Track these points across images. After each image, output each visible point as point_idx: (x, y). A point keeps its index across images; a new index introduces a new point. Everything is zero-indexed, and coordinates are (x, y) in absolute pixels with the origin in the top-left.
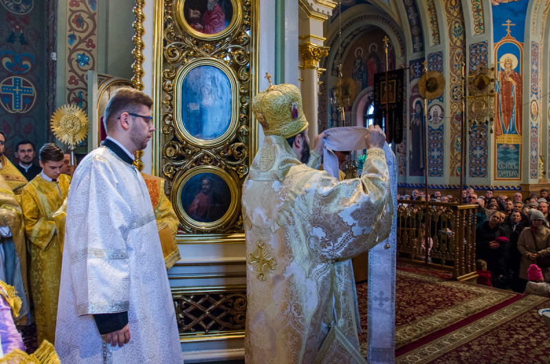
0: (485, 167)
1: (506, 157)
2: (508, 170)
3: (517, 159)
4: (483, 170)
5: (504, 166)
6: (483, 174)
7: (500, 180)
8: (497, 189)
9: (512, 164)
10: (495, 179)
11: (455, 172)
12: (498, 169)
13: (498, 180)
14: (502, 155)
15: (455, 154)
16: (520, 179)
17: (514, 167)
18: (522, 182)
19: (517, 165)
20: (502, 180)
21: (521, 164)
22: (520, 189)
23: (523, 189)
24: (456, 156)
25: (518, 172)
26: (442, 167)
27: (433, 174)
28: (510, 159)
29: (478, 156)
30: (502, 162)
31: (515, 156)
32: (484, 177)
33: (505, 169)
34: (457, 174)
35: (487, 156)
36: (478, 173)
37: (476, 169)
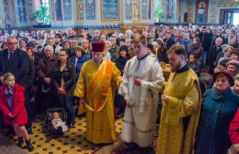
0: (94, 12)
1: (108, 5)
2: (110, 14)
3: (116, 6)
4: (93, 14)
5: (108, 11)
6: (93, 17)
7: (105, 21)
8: (104, 28)
9: (113, 9)
11: (79, 16)
12: (104, 13)
13: (104, 21)
14: (106, 3)
15: (79, 4)
16: (119, 20)
17: (114, 12)
18: (120, 22)
19: (116, 10)
20: (107, 21)
21: (119, 9)
22: (119, 27)
23: (121, 27)
24: (80, 5)
25: (117, 16)
26: (71, 14)
27: (66, 18)
28: (112, 6)
29: (90, 5)
30: (106, 8)
31: (115, 4)
32: (94, 19)
33: (108, 13)
34: (81, 18)
35: (95, 4)
36: (91, 16)
37: (89, 14)
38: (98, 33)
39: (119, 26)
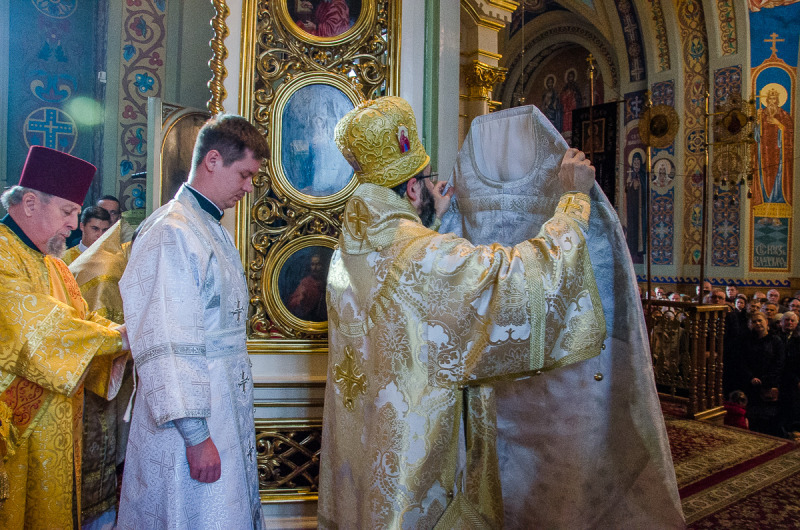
0: (737, 252)
1: (767, 237)
2: (770, 255)
3: (784, 241)
4: (733, 255)
5: (764, 249)
6: (732, 261)
7: (758, 270)
8: (754, 284)
9: (776, 247)
10: (751, 270)
11: (690, 258)
12: (756, 254)
13: (755, 270)
14: (761, 234)
15: (691, 231)
16: (789, 271)
17: (779, 252)
18: (791, 274)
19: (785, 249)
20: (762, 271)
21: (790, 247)
22: (789, 285)
23: (793, 284)
24: (693, 234)
25: (785, 260)
26: (671, 251)
27: (657, 260)
28: (774, 240)
29: (726, 235)
30: (761, 245)
31: (782, 236)
32: (734, 265)
33: (766, 255)
34: (693, 261)
35: (739, 235)
36: (725, 260)
37: (722, 255)
38: (776, 296)
39: (789, 283)
